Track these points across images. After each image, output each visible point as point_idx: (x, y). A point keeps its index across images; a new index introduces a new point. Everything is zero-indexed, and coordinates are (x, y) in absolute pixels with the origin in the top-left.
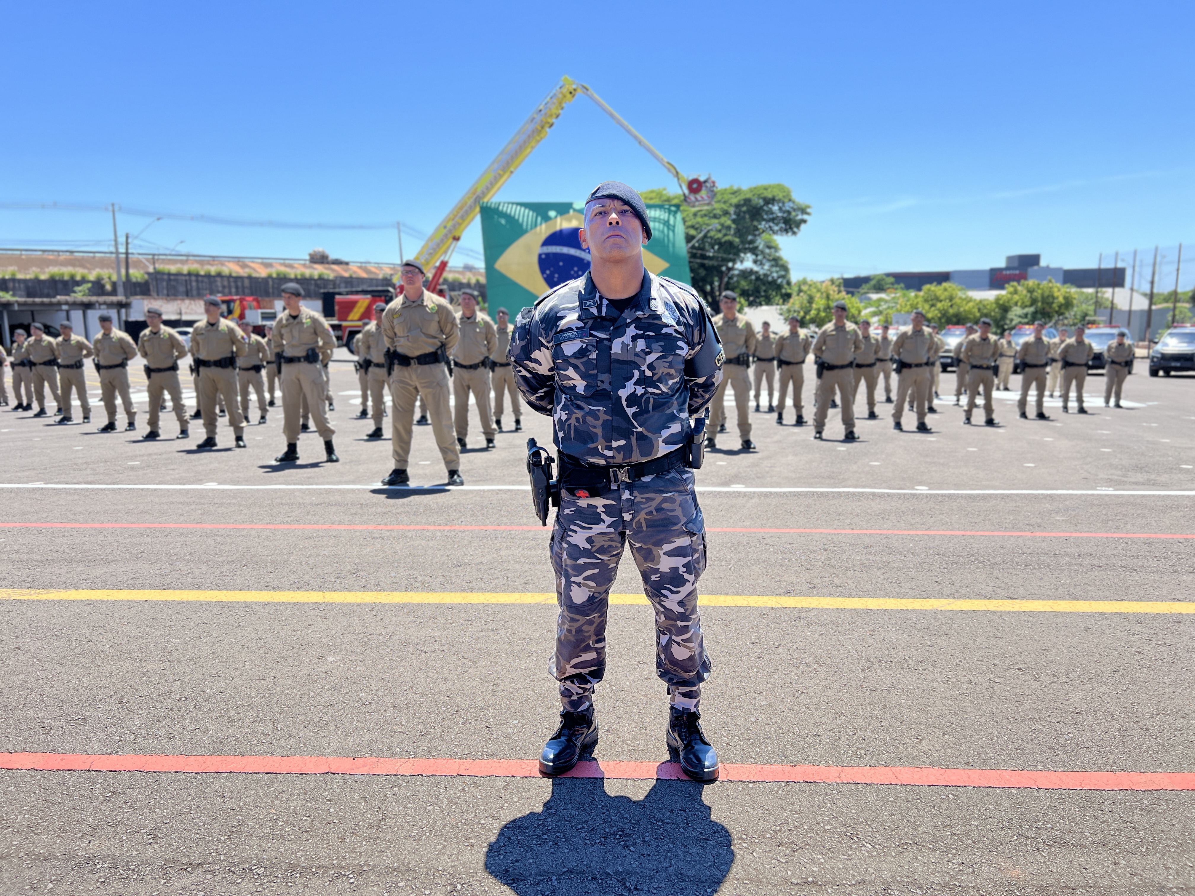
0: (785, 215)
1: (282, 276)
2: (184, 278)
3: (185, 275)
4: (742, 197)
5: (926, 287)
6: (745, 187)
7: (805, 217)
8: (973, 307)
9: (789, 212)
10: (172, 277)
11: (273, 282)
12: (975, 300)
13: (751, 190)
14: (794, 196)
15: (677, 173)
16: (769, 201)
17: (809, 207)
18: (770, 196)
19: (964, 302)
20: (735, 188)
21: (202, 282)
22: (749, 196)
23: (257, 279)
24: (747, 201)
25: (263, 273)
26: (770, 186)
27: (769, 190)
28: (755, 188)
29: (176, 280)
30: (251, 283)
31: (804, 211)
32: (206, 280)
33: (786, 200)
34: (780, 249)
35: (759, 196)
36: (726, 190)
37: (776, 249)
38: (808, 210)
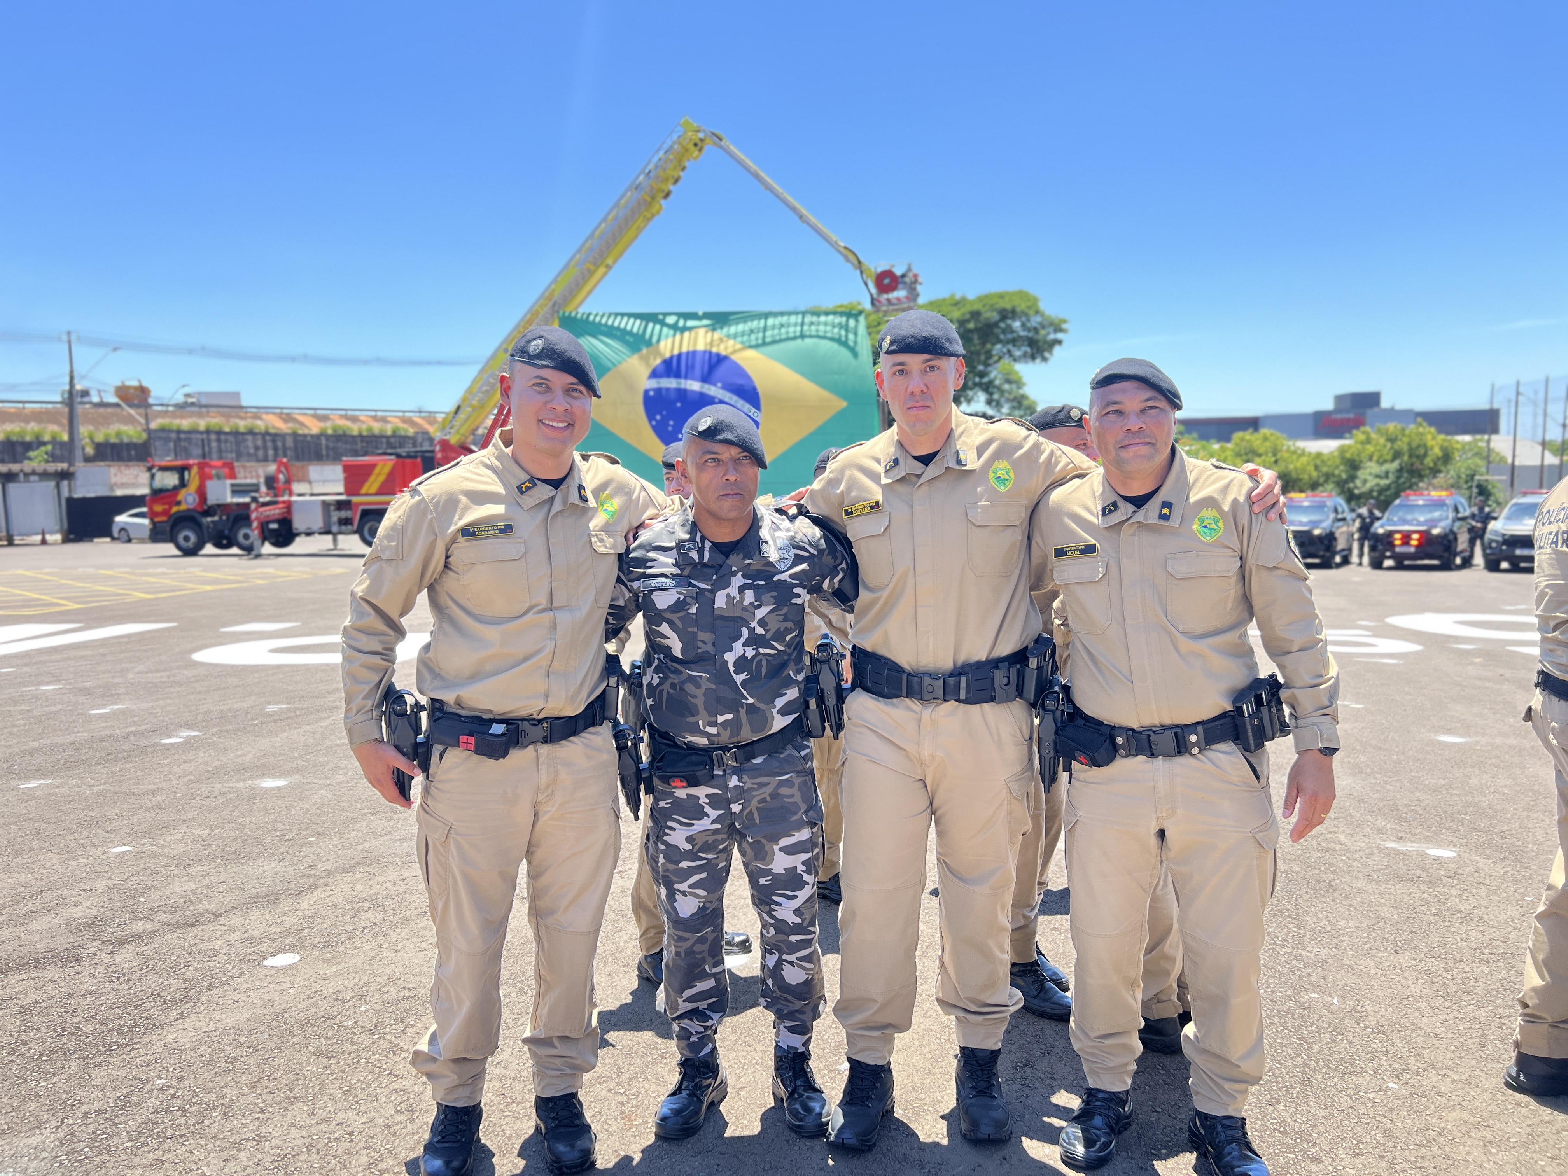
0: (1031, 334)
1: (341, 432)
2: (199, 436)
3: (202, 433)
4: (968, 308)
5: (1238, 436)
6: (971, 296)
7: (1060, 336)
8: (1308, 464)
9: (1036, 330)
10: (183, 436)
11: (327, 440)
12: (1310, 454)
13: (980, 299)
14: (1042, 306)
15: (860, 262)
16: (1006, 314)
17: (1065, 321)
18: (1008, 306)
19: (1295, 457)
20: (958, 296)
21: (226, 441)
22: (977, 307)
23: (305, 436)
24: (975, 315)
25: (314, 427)
26: (1007, 293)
27: (1007, 299)
28: (986, 296)
29: (189, 440)
30: (295, 442)
31: (1058, 329)
32: (231, 438)
33: (1031, 312)
34: (1024, 384)
35: (992, 308)
36: (944, 300)
37: (1019, 383)
38: (1064, 326)
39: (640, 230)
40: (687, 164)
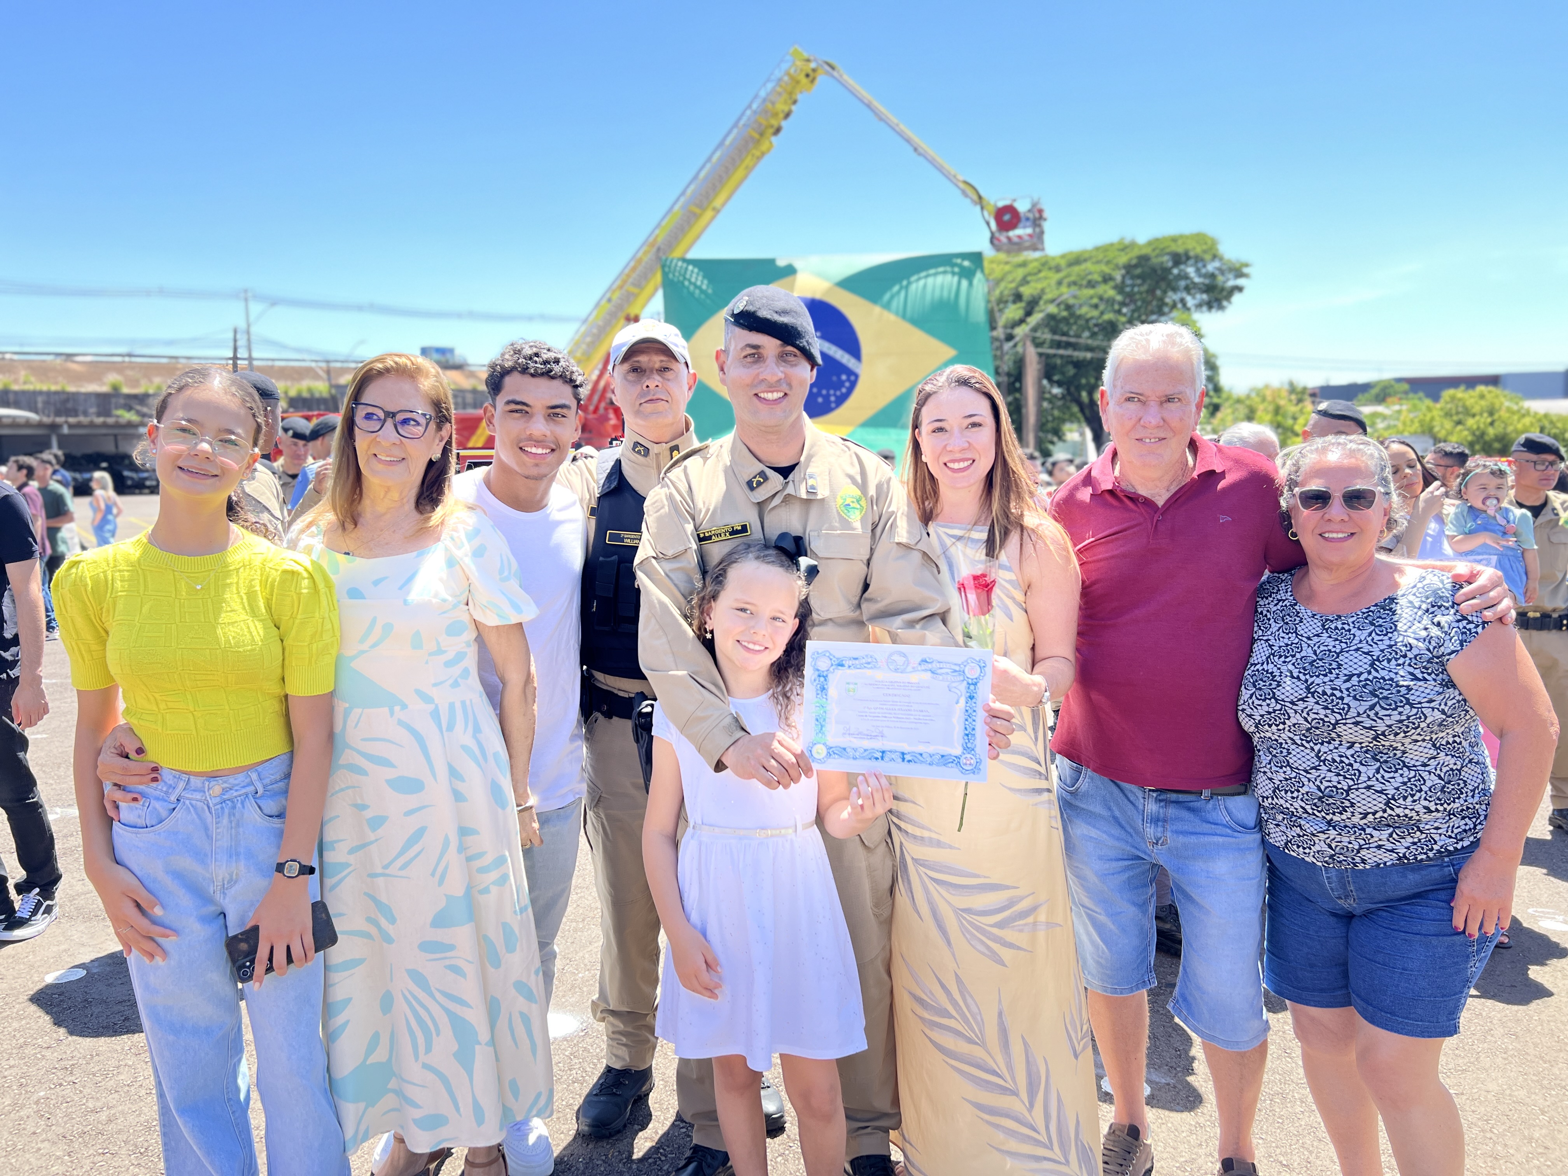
0: (1207, 281)
4: (1136, 253)
5: (1447, 394)
6: (1141, 240)
8: (1532, 424)
9: (1213, 276)
12: (1536, 413)
14: (1222, 249)
15: (979, 197)
16: (1179, 259)
17: (1247, 265)
18: (1180, 250)
20: (1127, 241)
22: (1146, 251)
24: (1143, 259)
26: (1181, 236)
27: (1180, 242)
28: (1157, 240)
31: (1240, 274)
33: (1208, 257)
35: (1162, 252)
36: (1112, 245)
38: (1245, 270)
39: (749, 170)
40: (799, 97)
